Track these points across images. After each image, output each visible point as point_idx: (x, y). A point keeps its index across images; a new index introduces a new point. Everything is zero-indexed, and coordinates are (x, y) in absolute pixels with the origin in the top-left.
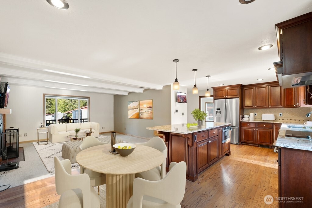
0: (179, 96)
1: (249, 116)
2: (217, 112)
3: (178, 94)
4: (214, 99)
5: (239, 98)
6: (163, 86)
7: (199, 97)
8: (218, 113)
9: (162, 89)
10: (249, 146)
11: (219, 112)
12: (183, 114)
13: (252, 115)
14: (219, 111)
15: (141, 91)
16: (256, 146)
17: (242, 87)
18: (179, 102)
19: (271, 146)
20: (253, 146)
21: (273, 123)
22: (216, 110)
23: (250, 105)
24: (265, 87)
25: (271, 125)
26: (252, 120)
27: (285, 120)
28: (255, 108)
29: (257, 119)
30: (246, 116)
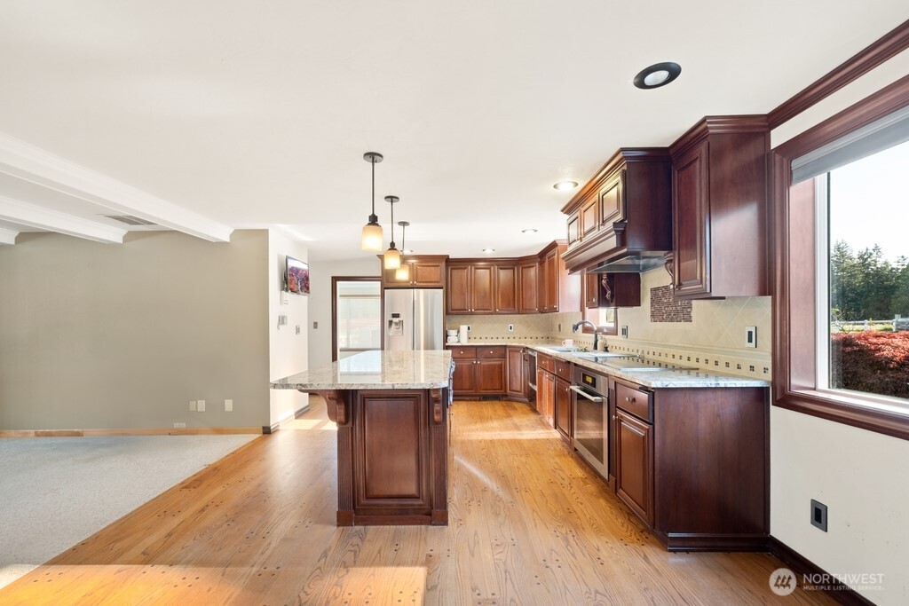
0: (292, 269)
1: (458, 332)
2: (391, 322)
3: (289, 264)
4: (384, 288)
5: (442, 288)
6: (232, 230)
7: (333, 277)
8: (393, 325)
9: (228, 240)
10: (465, 402)
11: (396, 324)
12: (298, 330)
13: (464, 328)
14: (396, 320)
15: (114, 234)
16: (475, 400)
17: (449, 262)
18: (292, 291)
19: (502, 396)
20: (471, 400)
21: (505, 346)
22: (388, 317)
23: (463, 308)
24: (490, 269)
25: (503, 351)
26: (464, 342)
27: (517, 339)
28: (472, 314)
29: (472, 339)
30: (452, 333)
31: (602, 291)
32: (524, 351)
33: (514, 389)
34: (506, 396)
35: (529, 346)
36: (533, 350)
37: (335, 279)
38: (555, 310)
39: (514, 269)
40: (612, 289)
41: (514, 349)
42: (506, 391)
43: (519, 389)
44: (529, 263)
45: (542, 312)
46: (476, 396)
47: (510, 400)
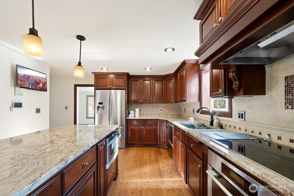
1: (135, 112)
2: (98, 107)
4: (96, 89)
5: (125, 90)
7: (75, 85)
8: (100, 109)
10: (136, 148)
11: (102, 107)
12: (38, 111)
13: (137, 110)
14: (101, 106)
16: (142, 147)
17: (129, 76)
19: (156, 144)
20: (140, 147)
21: (157, 119)
22: (97, 105)
23: (136, 100)
24: (150, 81)
25: (155, 122)
26: (137, 117)
27: (163, 116)
28: (141, 103)
29: (142, 116)
30: (132, 112)
31: (228, 82)
32: (166, 123)
33: (161, 142)
34: (158, 144)
35: (169, 121)
36: (171, 123)
37: (76, 86)
38: (184, 101)
39: (162, 81)
40: (240, 81)
41: (162, 121)
42: (157, 142)
43: (163, 142)
44: (170, 78)
45: (176, 102)
46: (142, 144)
47: (159, 147)
